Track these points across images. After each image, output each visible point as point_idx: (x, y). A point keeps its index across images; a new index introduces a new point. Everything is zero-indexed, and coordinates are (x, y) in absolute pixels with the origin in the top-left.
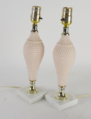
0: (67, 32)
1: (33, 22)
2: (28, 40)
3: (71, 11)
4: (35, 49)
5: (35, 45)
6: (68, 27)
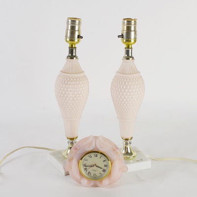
0: (130, 55)
1: (70, 44)
2: (62, 71)
3: (135, 24)
4: (70, 86)
5: (72, 79)
6: (131, 48)
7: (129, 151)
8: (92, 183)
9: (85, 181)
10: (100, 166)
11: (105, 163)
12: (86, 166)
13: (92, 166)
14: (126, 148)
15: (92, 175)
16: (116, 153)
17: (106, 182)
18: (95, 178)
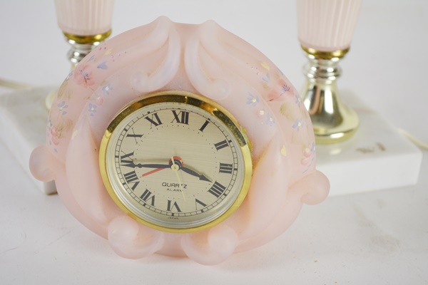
7: (329, 109)
8: (161, 239)
9: (126, 232)
10: (199, 168)
11: (225, 156)
12: (131, 164)
13: (160, 167)
14: (317, 93)
15: (161, 205)
16: (282, 109)
17: (222, 240)
18: (173, 219)
